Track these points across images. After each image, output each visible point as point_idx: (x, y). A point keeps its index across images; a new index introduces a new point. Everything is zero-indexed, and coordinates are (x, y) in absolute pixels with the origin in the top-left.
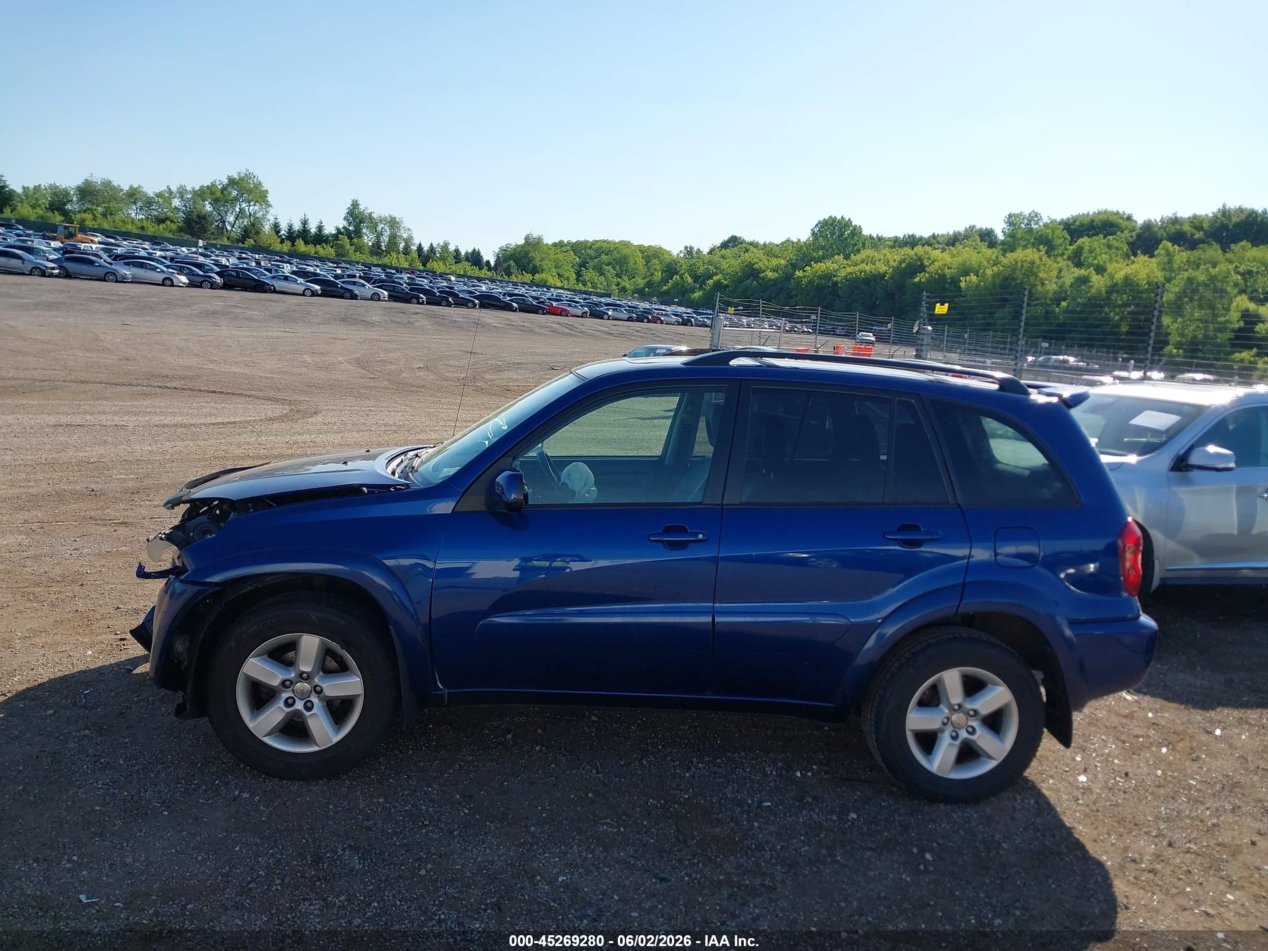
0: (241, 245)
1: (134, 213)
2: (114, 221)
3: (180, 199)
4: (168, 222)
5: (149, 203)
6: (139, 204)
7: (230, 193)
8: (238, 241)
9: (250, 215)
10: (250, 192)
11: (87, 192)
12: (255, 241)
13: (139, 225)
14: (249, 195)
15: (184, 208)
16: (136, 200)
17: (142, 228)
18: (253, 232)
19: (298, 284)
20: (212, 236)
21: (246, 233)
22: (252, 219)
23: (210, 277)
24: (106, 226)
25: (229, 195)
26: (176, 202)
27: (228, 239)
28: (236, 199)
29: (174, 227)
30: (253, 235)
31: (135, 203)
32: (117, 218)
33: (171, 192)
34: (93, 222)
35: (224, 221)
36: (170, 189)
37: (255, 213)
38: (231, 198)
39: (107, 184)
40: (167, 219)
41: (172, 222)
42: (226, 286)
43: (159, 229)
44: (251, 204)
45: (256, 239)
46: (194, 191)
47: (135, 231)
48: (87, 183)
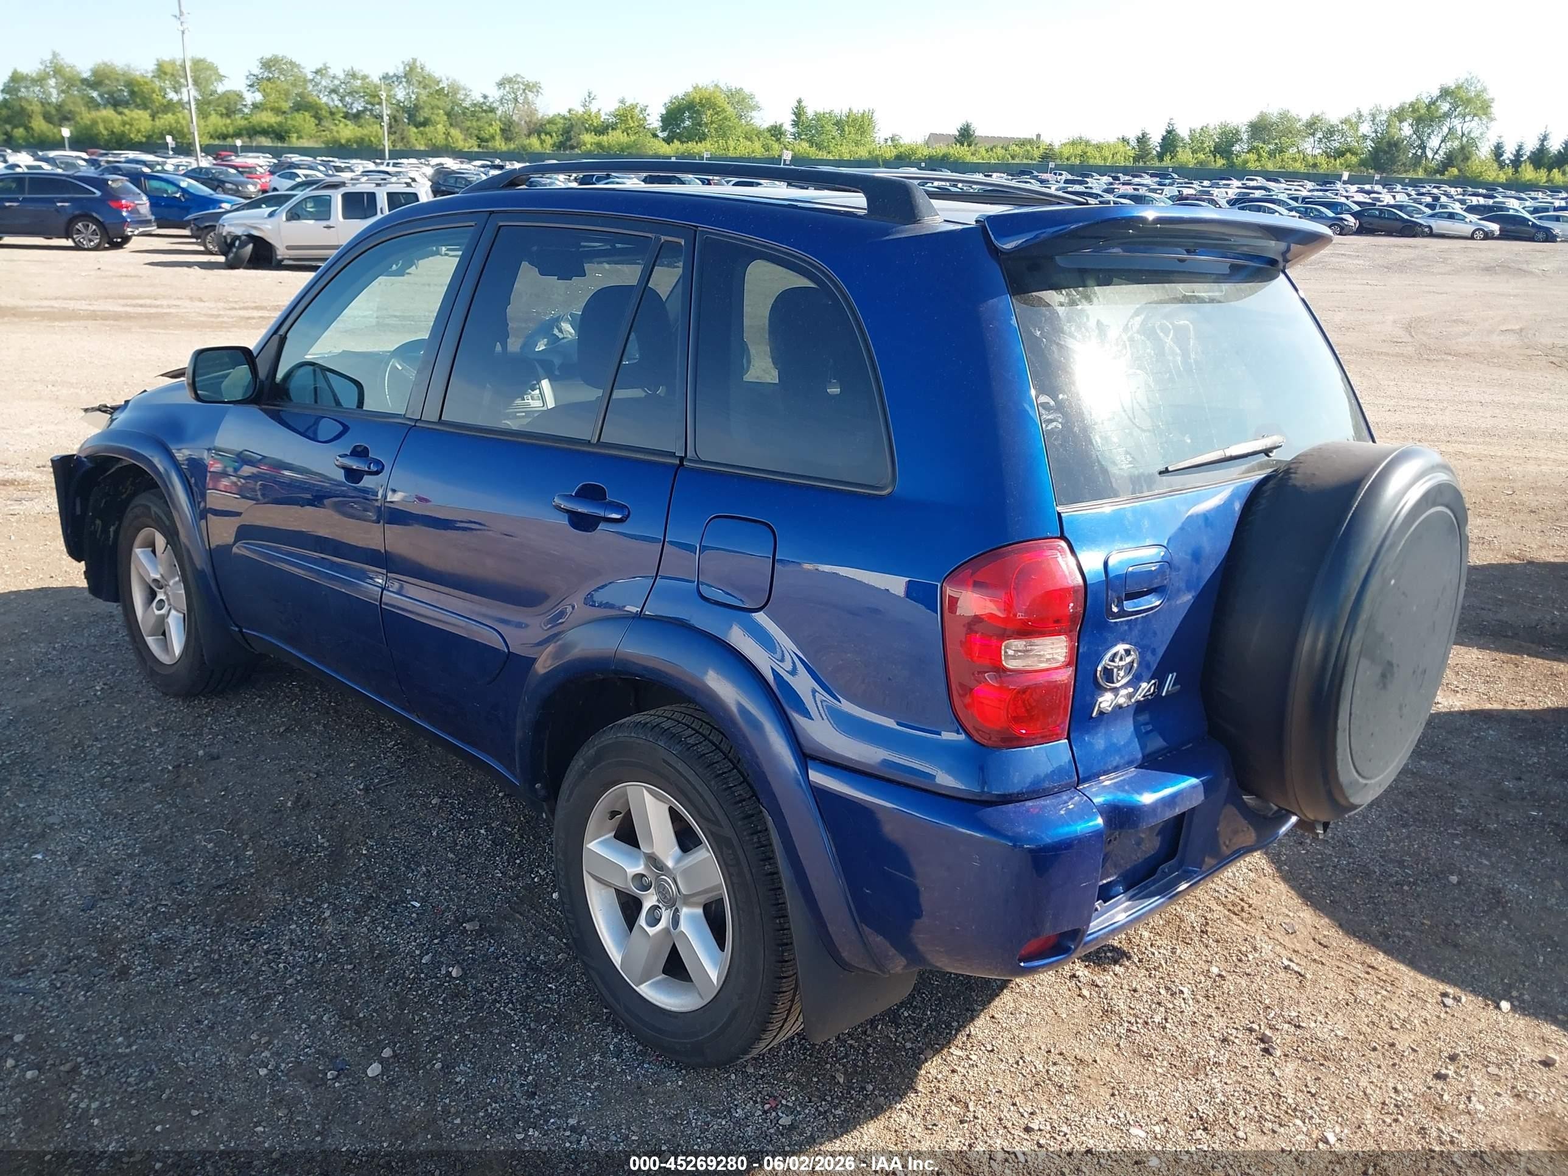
0: (1438, 176)
1: (1310, 147)
2: (1283, 160)
3: (1371, 123)
4: (1348, 155)
5: (1330, 132)
6: (1319, 135)
7: (1438, 108)
8: (1437, 172)
9: (1463, 134)
10: (1468, 102)
11: (1259, 129)
12: (1459, 171)
13: (1311, 161)
14: (1466, 108)
15: (1374, 135)
16: (1316, 130)
17: (1315, 165)
18: (1460, 157)
19: (1466, 223)
20: (1403, 168)
21: (1450, 160)
22: (1465, 139)
23: (1342, 219)
24: (1270, 166)
25: (1437, 111)
26: (1365, 128)
27: (1425, 170)
28: (1447, 115)
29: (1354, 160)
30: (1459, 162)
31: (1313, 135)
32: (1287, 155)
33: (1360, 116)
34: (1257, 163)
35: (1425, 147)
36: (1360, 112)
37: (1469, 133)
38: (1438, 114)
39: (1284, 116)
40: (1349, 150)
41: (1354, 154)
42: (1361, 231)
43: (1334, 166)
44: (1467, 119)
45: (1462, 167)
46: (1391, 111)
47: (1303, 170)
48: (1262, 117)
